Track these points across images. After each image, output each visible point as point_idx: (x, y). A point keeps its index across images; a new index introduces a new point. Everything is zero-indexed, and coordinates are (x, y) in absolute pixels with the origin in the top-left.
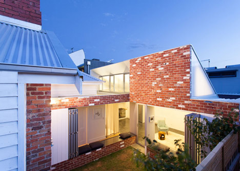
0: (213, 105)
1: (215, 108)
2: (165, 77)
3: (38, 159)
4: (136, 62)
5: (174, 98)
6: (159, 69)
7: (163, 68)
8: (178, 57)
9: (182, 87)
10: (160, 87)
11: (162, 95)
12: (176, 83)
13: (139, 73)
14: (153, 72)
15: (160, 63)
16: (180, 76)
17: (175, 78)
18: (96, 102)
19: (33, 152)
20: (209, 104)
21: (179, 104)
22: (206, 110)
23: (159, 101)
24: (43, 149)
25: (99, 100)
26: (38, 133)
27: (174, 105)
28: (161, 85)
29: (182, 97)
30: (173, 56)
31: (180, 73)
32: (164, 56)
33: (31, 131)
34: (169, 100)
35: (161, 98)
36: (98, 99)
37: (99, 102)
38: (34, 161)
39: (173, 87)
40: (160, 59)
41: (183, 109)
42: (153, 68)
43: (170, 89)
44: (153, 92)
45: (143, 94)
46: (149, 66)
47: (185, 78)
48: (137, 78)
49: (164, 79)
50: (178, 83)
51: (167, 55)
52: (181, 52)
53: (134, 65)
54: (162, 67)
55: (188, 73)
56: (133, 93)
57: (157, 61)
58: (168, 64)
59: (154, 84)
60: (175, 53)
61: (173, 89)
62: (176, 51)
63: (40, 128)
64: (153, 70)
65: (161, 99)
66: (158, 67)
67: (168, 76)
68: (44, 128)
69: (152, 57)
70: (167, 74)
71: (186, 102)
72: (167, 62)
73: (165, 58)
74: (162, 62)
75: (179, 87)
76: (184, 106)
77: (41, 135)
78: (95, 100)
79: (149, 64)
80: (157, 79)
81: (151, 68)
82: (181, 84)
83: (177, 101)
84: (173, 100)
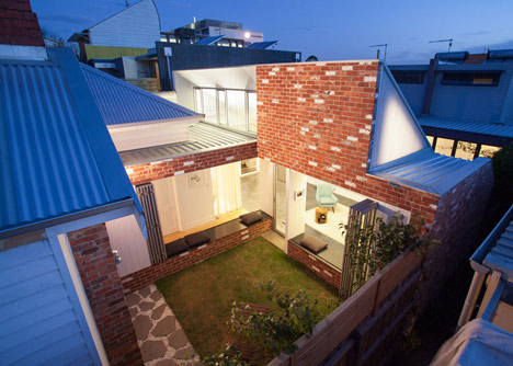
0: (401, 191)
1: (403, 197)
2: (325, 120)
3: (103, 291)
4: (271, 74)
5: (338, 167)
6: (316, 101)
7: (322, 101)
8: (353, 84)
9: (355, 149)
10: (316, 140)
11: (318, 156)
12: (345, 138)
13: (275, 101)
14: (303, 104)
15: (317, 87)
16: (354, 126)
17: (345, 128)
18: (187, 167)
19: (93, 283)
20: (395, 189)
21: (347, 179)
22: (389, 197)
23: (311, 167)
24: (107, 277)
25: (192, 163)
26: (92, 257)
27: (338, 180)
28: (317, 136)
29: (352, 167)
30: (344, 78)
31: (353, 120)
32: (328, 73)
33: (81, 257)
34: (331, 169)
35: (315, 161)
36: (190, 160)
37: (192, 166)
38: (97, 293)
39: (339, 146)
40: (316, 78)
41: (352, 189)
42: (304, 96)
43: (333, 148)
44: (301, 147)
45: (284, 148)
46: (296, 90)
47: (361, 131)
48: (272, 112)
49: (323, 124)
50: (349, 138)
51: (333, 73)
52: (360, 73)
53: (266, 81)
54: (321, 97)
55: (369, 122)
56: (264, 142)
57: (313, 82)
58: (332, 93)
59: (304, 130)
60: (349, 73)
61: (338, 150)
62: (350, 68)
63: (95, 249)
64: (304, 100)
65: (315, 164)
66: (313, 96)
67: (331, 121)
68: (100, 250)
69: (302, 70)
70: (330, 117)
71: (358, 178)
72: (333, 89)
73: (327, 78)
74: (323, 88)
75: (349, 147)
76: (354, 185)
77: (98, 260)
78: (186, 164)
79: (296, 86)
80: (311, 122)
81: (299, 95)
82: (354, 143)
83: (343, 173)
84: (337, 170)
